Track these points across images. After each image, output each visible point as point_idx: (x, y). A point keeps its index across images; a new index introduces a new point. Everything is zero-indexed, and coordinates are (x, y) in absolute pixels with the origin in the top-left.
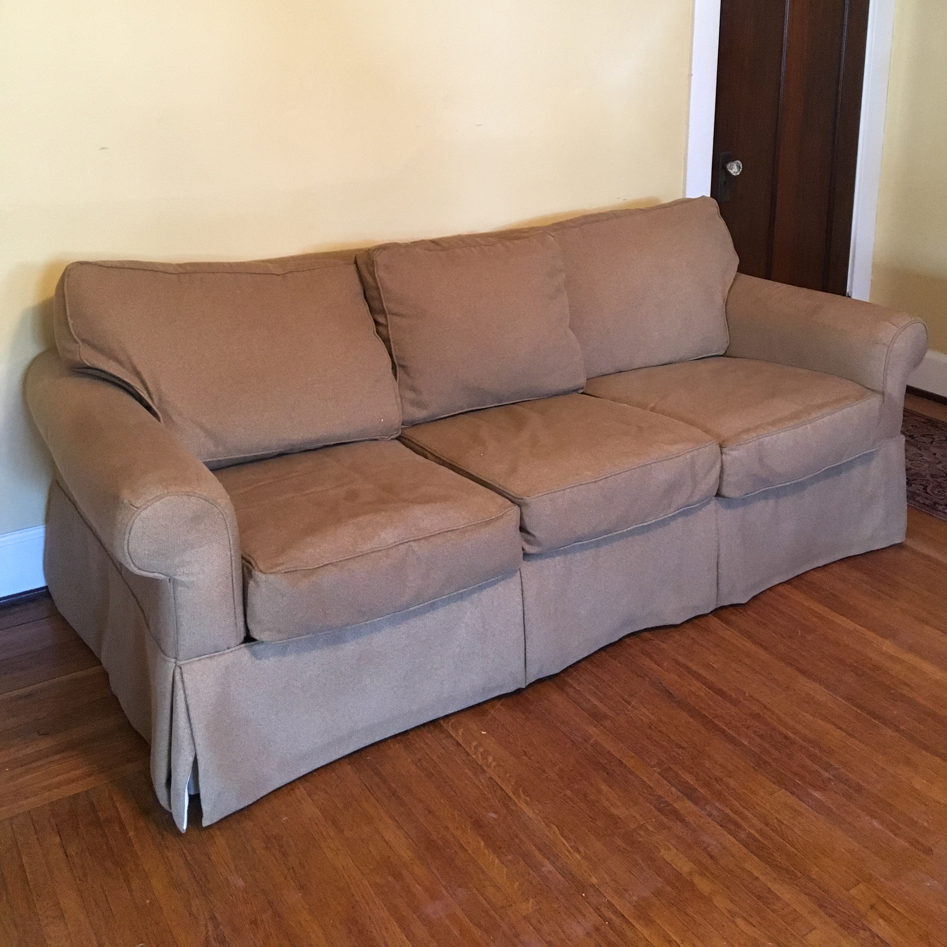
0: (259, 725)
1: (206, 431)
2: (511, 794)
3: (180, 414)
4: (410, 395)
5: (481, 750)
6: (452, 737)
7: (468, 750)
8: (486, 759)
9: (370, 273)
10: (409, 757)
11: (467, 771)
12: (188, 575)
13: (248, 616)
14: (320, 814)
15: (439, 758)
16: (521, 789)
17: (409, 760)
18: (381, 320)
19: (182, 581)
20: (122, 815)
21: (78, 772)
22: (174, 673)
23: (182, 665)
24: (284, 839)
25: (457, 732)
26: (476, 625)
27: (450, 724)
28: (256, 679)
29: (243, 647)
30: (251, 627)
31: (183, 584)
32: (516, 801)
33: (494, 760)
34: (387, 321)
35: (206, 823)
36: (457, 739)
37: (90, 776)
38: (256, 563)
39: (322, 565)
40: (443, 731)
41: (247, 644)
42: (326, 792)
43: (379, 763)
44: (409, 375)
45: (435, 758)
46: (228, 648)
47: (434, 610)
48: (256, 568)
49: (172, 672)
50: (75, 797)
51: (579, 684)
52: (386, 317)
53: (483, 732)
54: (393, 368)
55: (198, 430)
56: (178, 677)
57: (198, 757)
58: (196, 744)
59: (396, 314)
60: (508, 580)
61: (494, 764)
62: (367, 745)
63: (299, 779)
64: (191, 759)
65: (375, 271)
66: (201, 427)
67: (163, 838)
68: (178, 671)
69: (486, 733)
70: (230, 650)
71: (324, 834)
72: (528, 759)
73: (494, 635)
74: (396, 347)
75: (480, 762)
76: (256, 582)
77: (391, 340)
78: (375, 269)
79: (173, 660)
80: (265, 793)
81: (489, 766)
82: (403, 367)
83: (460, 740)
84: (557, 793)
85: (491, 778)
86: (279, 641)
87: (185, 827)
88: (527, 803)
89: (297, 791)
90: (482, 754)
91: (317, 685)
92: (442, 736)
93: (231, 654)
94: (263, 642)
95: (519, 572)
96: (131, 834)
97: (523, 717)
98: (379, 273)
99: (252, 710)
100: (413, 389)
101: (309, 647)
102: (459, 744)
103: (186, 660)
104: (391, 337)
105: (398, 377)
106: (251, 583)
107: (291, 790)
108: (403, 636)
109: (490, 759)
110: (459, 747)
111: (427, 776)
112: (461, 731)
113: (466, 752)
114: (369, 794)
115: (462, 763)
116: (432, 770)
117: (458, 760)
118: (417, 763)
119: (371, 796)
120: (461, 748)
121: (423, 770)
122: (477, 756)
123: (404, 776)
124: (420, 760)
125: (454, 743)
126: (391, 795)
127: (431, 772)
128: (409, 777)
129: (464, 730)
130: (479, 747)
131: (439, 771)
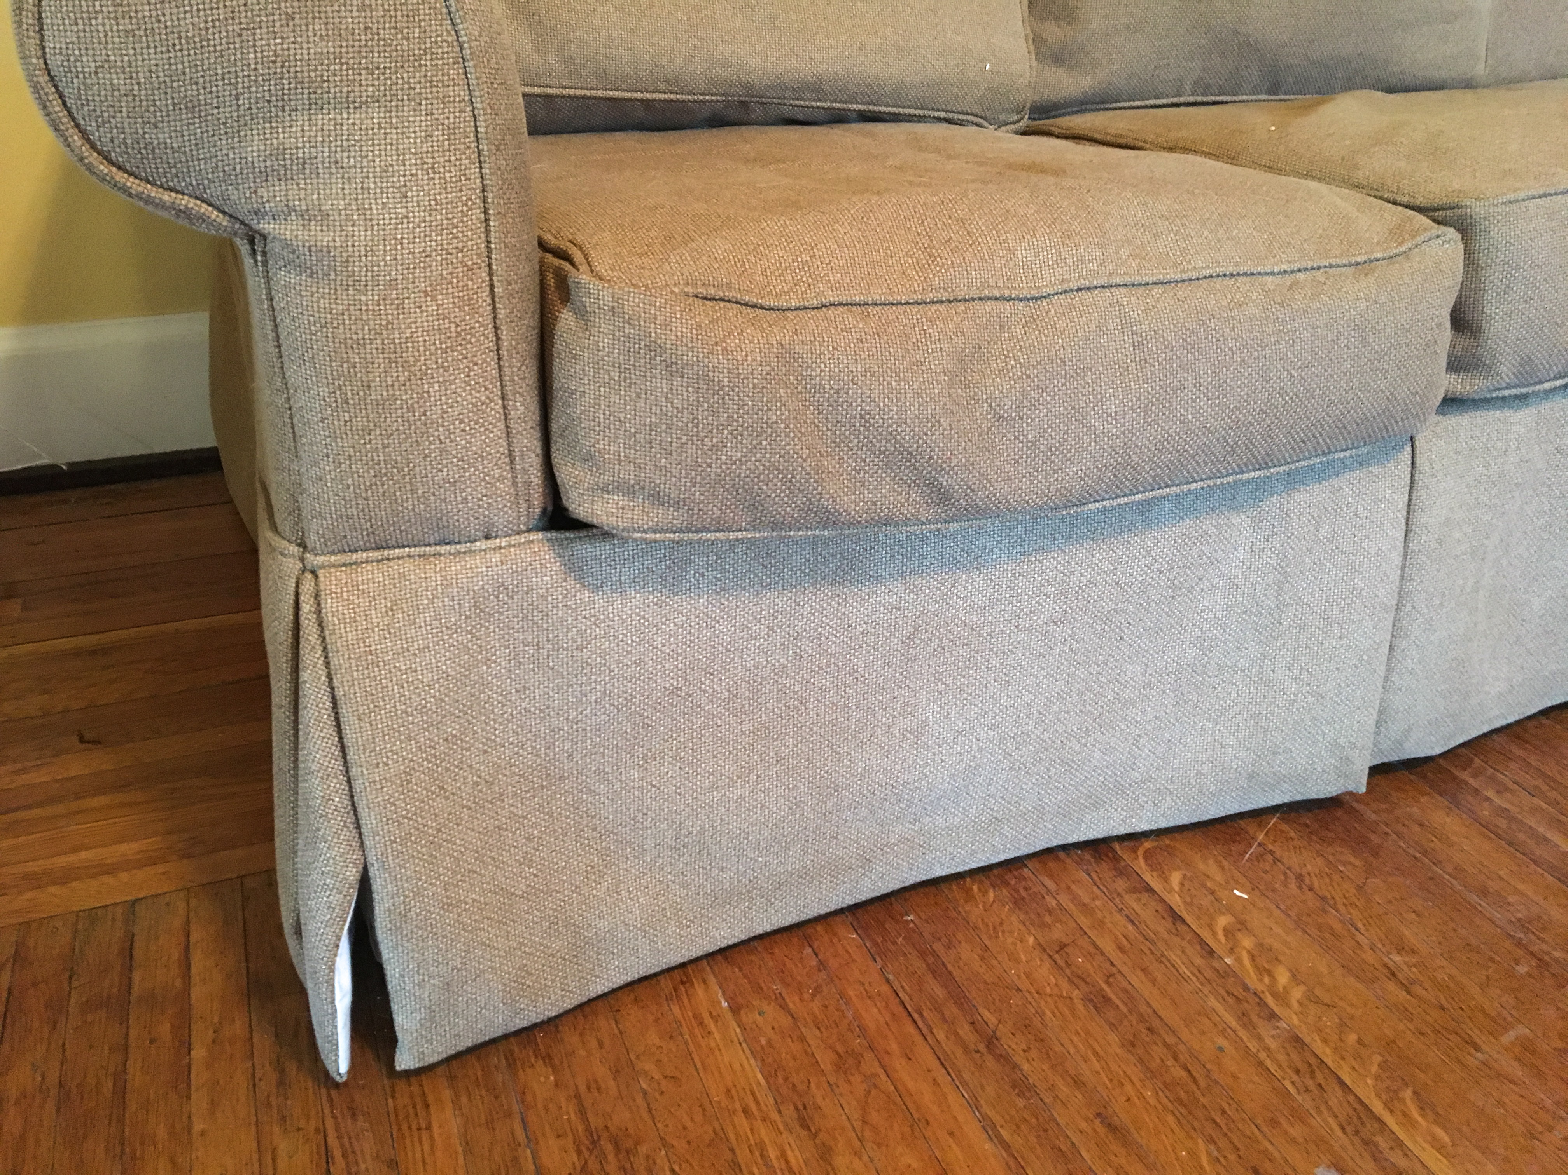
0: (590, 791)
2: (1378, 1107)
5: (1247, 942)
6: (1150, 890)
7: (1205, 935)
8: (1270, 973)
10: (1030, 933)
11: (1213, 1002)
12: (306, 217)
13: (554, 437)
14: (763, 1081)
15: (1121, 948)
16: (1408, 1094)
17: (1031, 940)
19: (286, 245)
20: (197, 993)
21: (129, 849)
22: (297, 594)
23: (323, 567)
24: (643, 1150)
25: (1163, 877)
26: (1258, 587)
27: (1140, 852)
28: (580, 649)
29: (539, 541)
30: (566, 473)
31: (296, 263)
32: (1402, 1135)
33: (1295, 977)
35: (404, 1061)
36: (1166, 897)
37: (153, 862)
38: (586, 257)
39: (815, 303)
40: (1122, 872)
41: (554, 534)
42: (784, 1007)
43: (940, 940)
45: (1109, 947)
46: (487, 537)
47: (1148, 524)
48: (584, 268)
49: (292, 589)
50: (93, 916)
51: (1498, 791)
53: (1235, 891)
56: (306, 607)
57: (372, 872)
58: (364, 830)
60: (1375, 470)
61: (1297, 993)
62: (907, 884)
63: (710, 956)
64: (353, 874)
67: (281, 1083)
68: (308, 586)
69: (1246, 894)
70: (491, 544)
71: (773, 1153)
72: (1404, 993)
73: (1302, 628)
75: (1252, 980)
76: (582, 314)
79: (294, 549)
80: (600, 987)
81: (1282, 998)
83: (1175, 901)
84: (1540, 1128)
85: (1297, 1041)
86: (655, 532)
87: (343, 1065)
88: (1440, 1148)
89: (700, 990)
90: (1253, 958)
91: (779, 701)
92: (1121, 884)
93: (496, 558)
94: (607, 535)
95: (1408, 448)
96: (198, 1053)
97: (1358, 862)
99: (568, 745)
101: (756, 575)
102: (1176, 917)
103: (333, 553)
106: (566, 320)
107: (683, 983)
108: (1050, 590)
109: (1283, 978)
110: (1178, 923)
111: (1091, 1001)
112: (1176, 878)
113: (1203, 943)
114: (911, 1029)
115: (1194, 975)
116: (1105, 986)
117: (1179, 962)
118: (1056, 956)
119: (919, 1039)
120: (1185, 928)
121: (1076, 980)
122: (1239, 960)
123: (1019, 990)
124: (1063, 946)
125: (1160, 909)
126: (982, 1048)
127: (1102, 990)
128: (1036, 995)
129: (1185, 875)
130: (1239, 935)
131: (1126, 991)
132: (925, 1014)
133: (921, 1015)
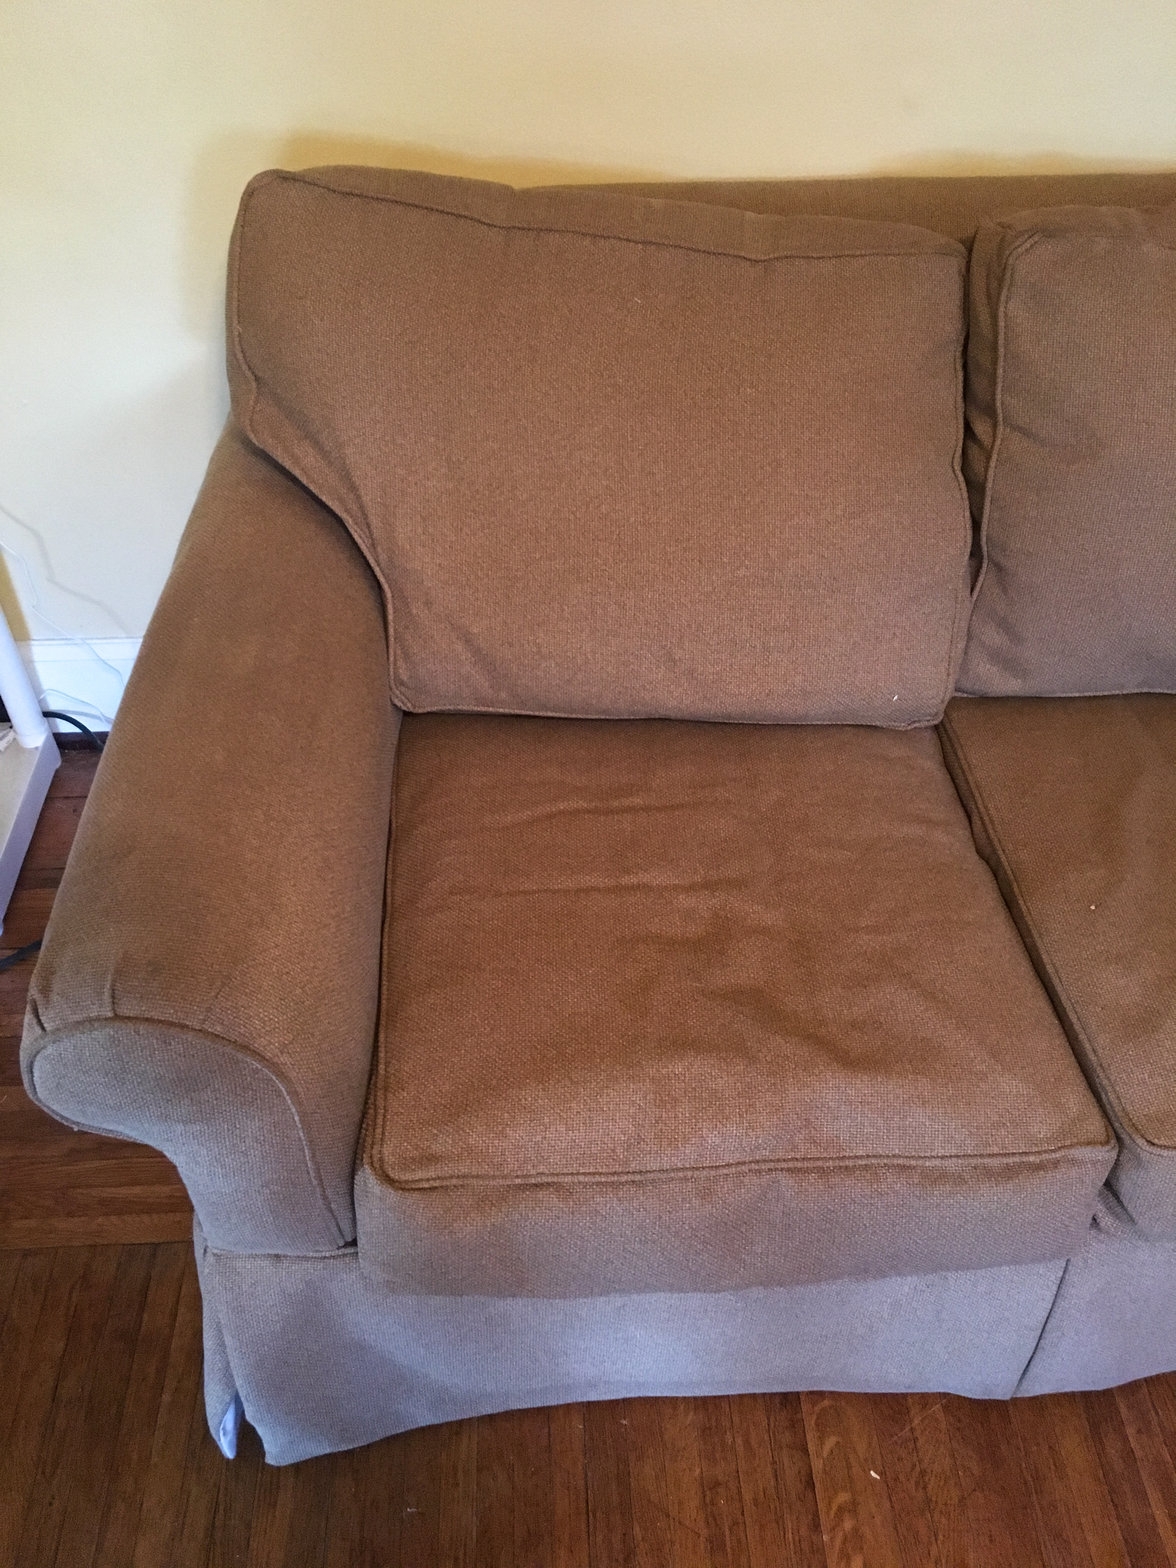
1: (477, 652)
3: (428, 604)
4: (993, 637)
5: (848, 1525)
6: (805, 1451)
7: (822, 1509)
8: (848, 1560)
9: (989, 297)
10: (700, 1464)
14: (475, 1535)
15: (756, 1499)
17: (698, 1471)
18: (981, 428)
25: (821, 1440)
27: (817, 1411)
34: (994, 436)
36: (813, 1461)
40: (794, 1425)
42: (511, 1477)
43: (636, 1450)
44: (1005, 591)
45: (748, 1497)
50: (132, 1251)
51: (1139, 1431)
52: (995, 426)
53: (872, 1473)
54: (972, 555)
55: (459, 647)
59: (1025, 432)
65: (1003, 298)
66: (466, 641)
69: (878, 1477)
74: (996, 515)
77: (989, 493)
78: (1004, 292)
82: (999, 568)
83: (818, 1466)
90: (845, 1540)
92: (787, 1437)
97: (976, 1471)
98: (1011, 305)
100: (1005, 626)
102: (810, 1484)
104: (989, 485)
105: (979, 585)
110: (809, 1490)
111: (712, 1542)
112: (831, 1442)
113: (816, 1515)
114: (583, 1526)
115: (794, 1544)
116: (727, 1533)
117: (790, 1527)
118: (708, 1493)
119: (584, 1535)
120: (811, 1496)
121: (710, 1519)
122: (832, 1539)
123: (668, 1516)
124: (717, 1484)
125: (803, 1472)
126: (621, 1558)
127: (723, 1534)
128: (677, 1523)
129: (838, 1442)
130: (847, 1514)
131: (739, 1541)
132: (598, 1515)
133: (594, 1516)
